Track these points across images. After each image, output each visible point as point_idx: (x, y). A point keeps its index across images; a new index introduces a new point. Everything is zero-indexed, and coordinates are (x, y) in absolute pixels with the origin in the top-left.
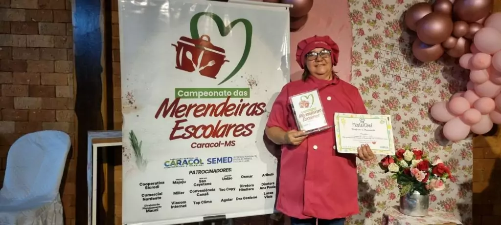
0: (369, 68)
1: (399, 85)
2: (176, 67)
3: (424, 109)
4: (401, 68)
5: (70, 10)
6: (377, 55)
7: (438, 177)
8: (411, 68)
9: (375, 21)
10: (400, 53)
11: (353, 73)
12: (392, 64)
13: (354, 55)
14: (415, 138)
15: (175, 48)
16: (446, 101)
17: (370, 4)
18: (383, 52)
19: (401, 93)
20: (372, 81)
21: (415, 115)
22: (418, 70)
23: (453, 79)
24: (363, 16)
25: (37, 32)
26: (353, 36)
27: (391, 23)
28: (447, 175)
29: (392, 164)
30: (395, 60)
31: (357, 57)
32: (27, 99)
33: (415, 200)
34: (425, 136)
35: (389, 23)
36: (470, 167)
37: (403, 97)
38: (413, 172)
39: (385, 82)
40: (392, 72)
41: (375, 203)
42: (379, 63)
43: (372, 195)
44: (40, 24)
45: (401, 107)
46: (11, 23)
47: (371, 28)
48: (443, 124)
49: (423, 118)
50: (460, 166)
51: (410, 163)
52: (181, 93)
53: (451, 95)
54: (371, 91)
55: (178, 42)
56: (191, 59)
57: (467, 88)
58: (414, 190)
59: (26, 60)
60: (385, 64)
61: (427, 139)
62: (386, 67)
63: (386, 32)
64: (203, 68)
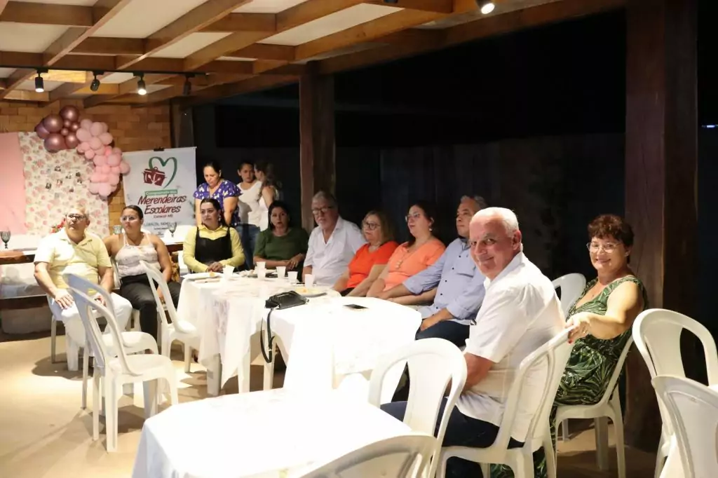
13: (26, 174)
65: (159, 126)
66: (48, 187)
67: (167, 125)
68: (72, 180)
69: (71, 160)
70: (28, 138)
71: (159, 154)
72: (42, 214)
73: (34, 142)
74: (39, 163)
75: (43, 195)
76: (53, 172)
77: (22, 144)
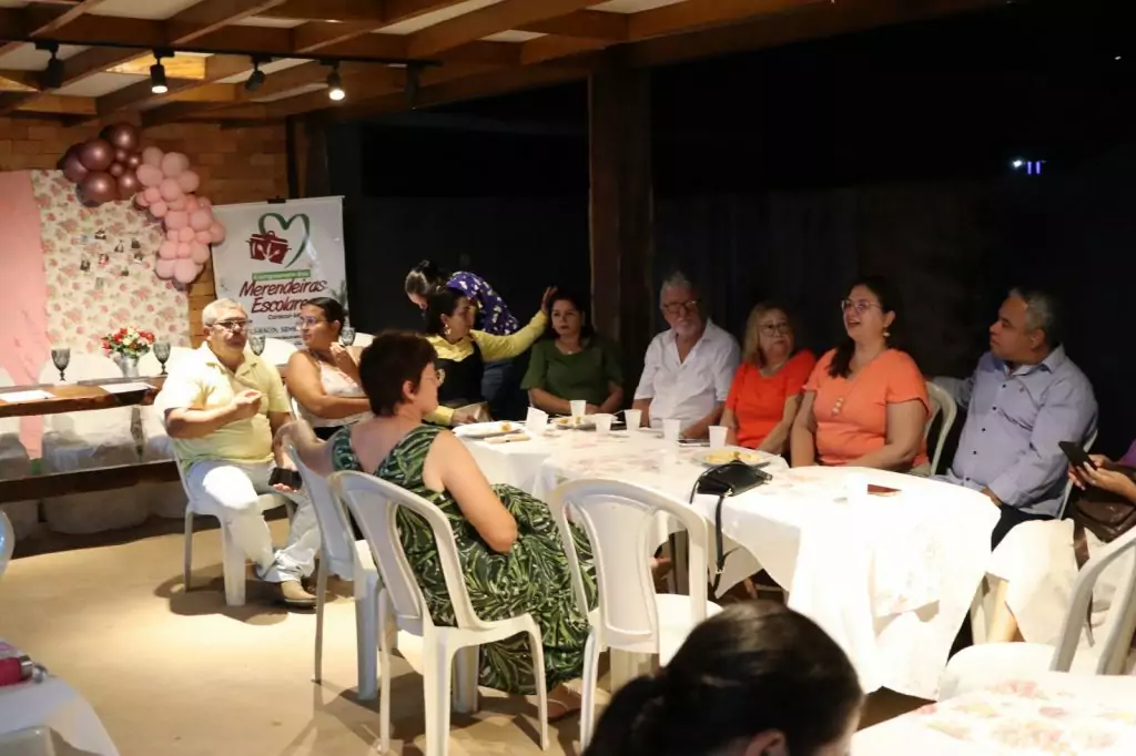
6: (73, 241)
13: (44, 244)
24: (52, 199)
31: (49, 245)
65: (268, 160)
66: (85, 267)
67: (283, 158)
68: (124, 255)
69: (122, 219)
70: (47, 181)
71: (276, 207)
72: (74, 316)
73: (59, 187)
74: (68, 226)
75: (77, 281)
76: (92, 240)
77: (38, 192)
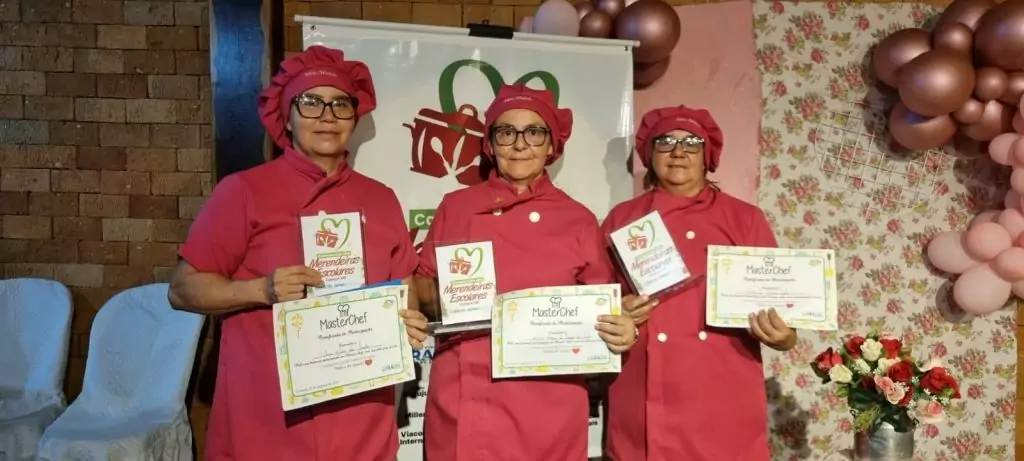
0: (796, 162)
1: (859, 198)
2: (412, 169)
3: (913, 246)
4: (865, 161)
5: (207, 51)
6: (813, 136)
7: (932, 395)
8: (887, 161)
9: (809, 67)
10: (863, 129)
11: (764, 173)
12: (844, 154)
13: (765, 137)
14: (893, 307)
15: (409, 130)
16: (961, 229)
17: (800, 31)
18: (826, 129)
19: (865, 212)
20: (803, 189)
21: (895, 258)
22: (900, 166)
23: (976, 183)
24: (785, 56)
25: (145, 95)
26: (764, 96)
27: (844, 70)
28: (951, 392)
29: (837, 366)
30: (851, 144)
31: (771, 139)
32: (127, 221)
33: (885, 439)
34: (916, 301)
35: (839, 71)
36: (1012, 368)
37: (869, 221)
38: (881, 385)
39: (829, 190)
40: (844, 171)
41: (809, 437)
42: (818, 153)
43: (802, 422)
44: (151, 78)
45: (865, 242)
46: (98, 76)
47: (801, 80)
48: (955, 277)
49: (910, 264)
50: (988, 366)
51: (874, 365)
52: (420, 220)
53: (970, 217)
54: (801, 209)
55: (416, 120)
56: (441, 154)
57: (1006, 204)
58: (883, 420)
59: (126, 148)
60: (831, 154)
61: (920, 309)
62: (832, 159)
63: (833, 88)
64: (462, 170)
70: (781, 20)
74: (808, 106)
77: (763, 40)
